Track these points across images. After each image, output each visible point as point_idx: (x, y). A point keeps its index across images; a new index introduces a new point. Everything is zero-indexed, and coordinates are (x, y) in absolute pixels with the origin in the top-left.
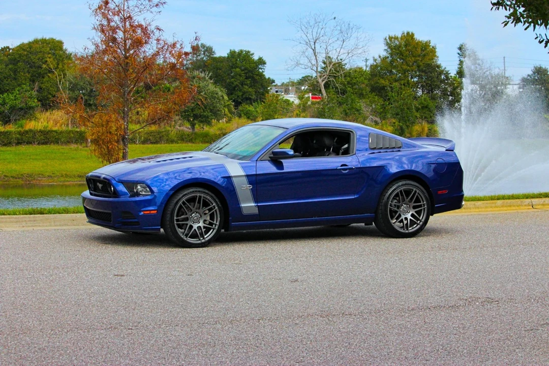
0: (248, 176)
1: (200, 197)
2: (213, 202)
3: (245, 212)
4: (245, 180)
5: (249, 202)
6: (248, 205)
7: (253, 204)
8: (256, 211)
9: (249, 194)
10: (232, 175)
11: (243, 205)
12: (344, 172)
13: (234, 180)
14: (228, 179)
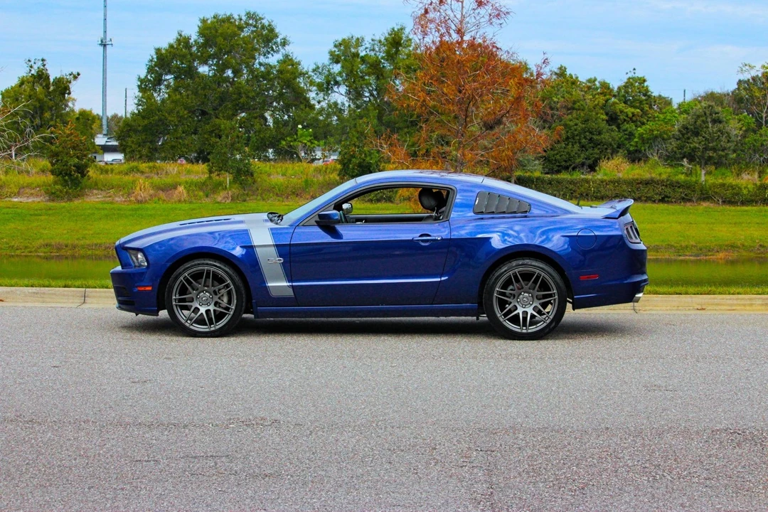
0: (277, 246)
2: (227, 278)
3: (274, 294)
4: (273, 250)
5: (281, 281)
6: (278, 284)
7: (286, 284)
8: (290, 293)
9: (280, 270)
10: (255, 244)
11: (270, 284)
12: (423, 244)
13: (258, 250)
14: (250, 249)
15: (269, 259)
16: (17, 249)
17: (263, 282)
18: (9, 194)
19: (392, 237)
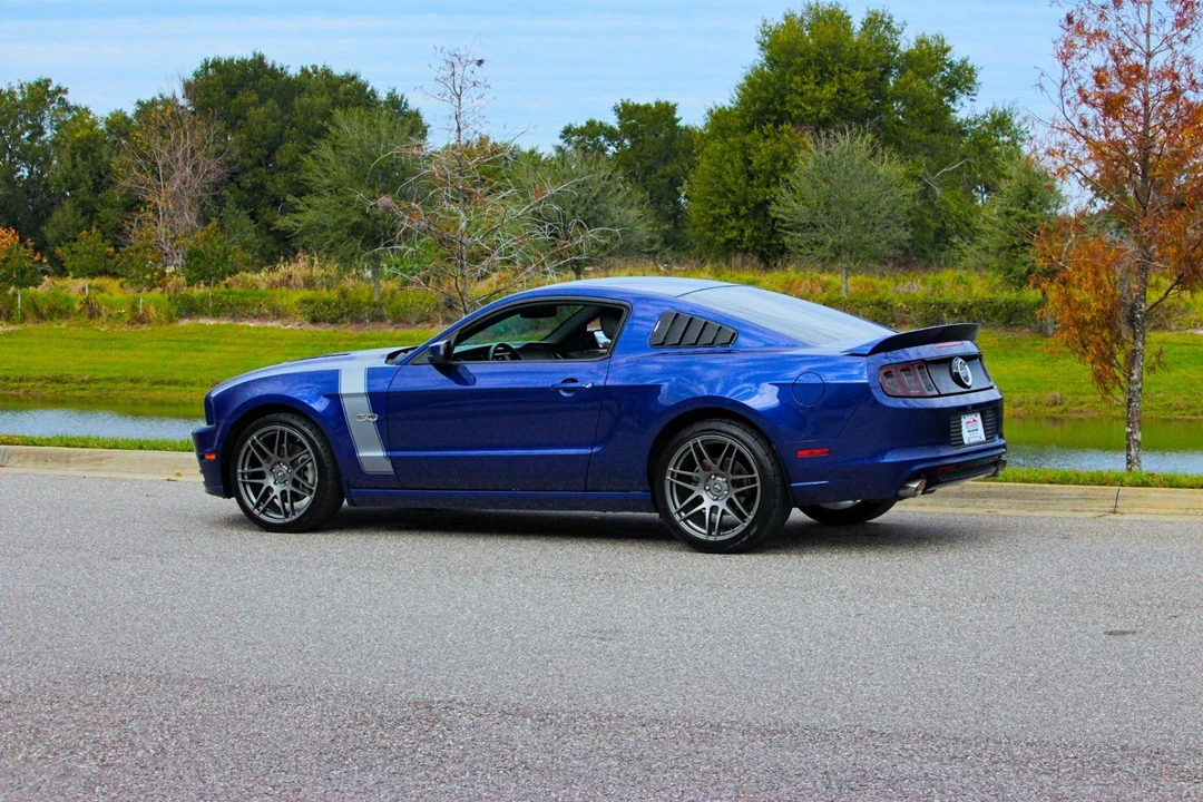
0: (370, 395)
1: (282, 432)
2: (308, 446)
3: (368, 468)
4: (365, 401)
5: (376, 449)
6: (372, 454)
7: (381, 454)
8: (388, 468)
9: (373, 432)
10: (343, 392)
11: (362, 454)
12: (565, 394)
13: (346, 402)
14: (335, 399)
15: (360, 416)
16: (1176, 410)
17: (352, 452)
18: (1193, 322)
19: (528, 383)
